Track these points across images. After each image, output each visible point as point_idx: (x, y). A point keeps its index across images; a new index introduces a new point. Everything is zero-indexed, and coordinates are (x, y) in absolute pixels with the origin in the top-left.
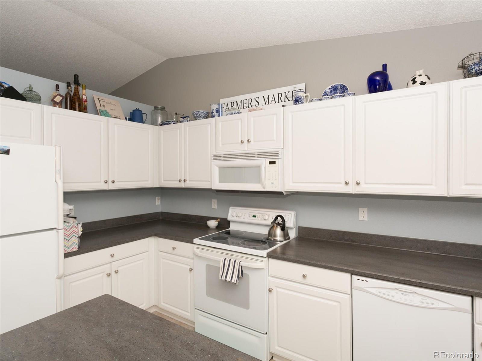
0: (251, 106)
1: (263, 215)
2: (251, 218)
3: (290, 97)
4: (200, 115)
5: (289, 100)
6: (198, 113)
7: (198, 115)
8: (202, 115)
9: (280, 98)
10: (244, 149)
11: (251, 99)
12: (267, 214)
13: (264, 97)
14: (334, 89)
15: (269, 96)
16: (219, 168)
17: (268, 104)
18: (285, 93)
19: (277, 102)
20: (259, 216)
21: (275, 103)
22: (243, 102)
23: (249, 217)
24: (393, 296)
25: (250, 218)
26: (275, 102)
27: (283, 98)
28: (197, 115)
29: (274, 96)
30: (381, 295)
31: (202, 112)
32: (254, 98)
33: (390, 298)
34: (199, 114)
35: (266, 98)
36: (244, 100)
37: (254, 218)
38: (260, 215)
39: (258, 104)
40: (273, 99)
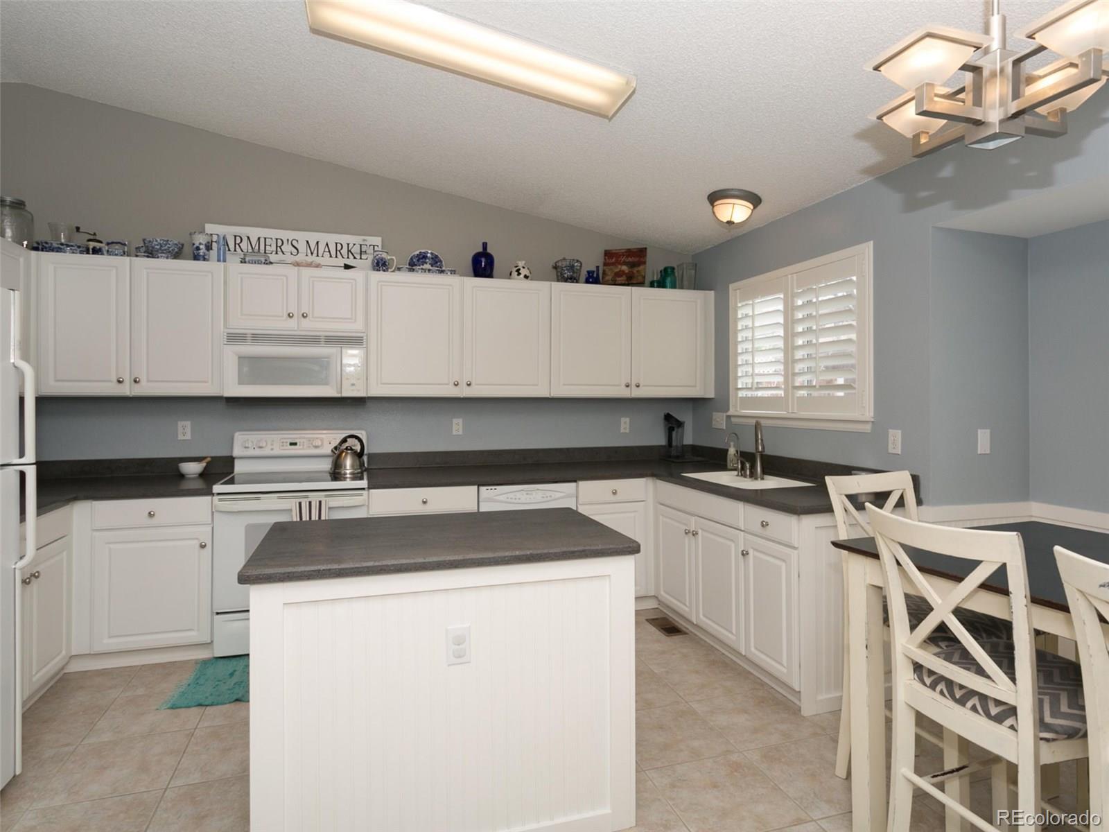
0: (281, 253)
1: (310, 441)
2: (286, 448)
3: (357, 253)
4: (170, 249)
5: (355, 258)
6: (166, 245)
7: (166, 248)
8: (173, 250)
9: (340, 251)
10: (291, 326)
11: (282, 240)
12: (317, 438)
13: (307, 242)
14: (422, 258)
15: (318, 243)
16: (239, 358)
17: (318, 256)
18: (348, 244)
19: (334, 255)
20: (303, 442)
21: (331, 256)
22: (262, 240)
23: (283, 446)
24: (519, 499)
25: (283, 448)
26: (329, 255)
27: (344, 251)
28: (161, 246)
29: (327, 244)
30: (509, 500)
31: (176, 244)
32: (288, 240)
33: (517, 501)
34: (168, 245)
35: (313, 245)
36: (265, 239)
37: (293, 447)
38: (305, 440)
39: (296, 251)
40: (327, 250)
